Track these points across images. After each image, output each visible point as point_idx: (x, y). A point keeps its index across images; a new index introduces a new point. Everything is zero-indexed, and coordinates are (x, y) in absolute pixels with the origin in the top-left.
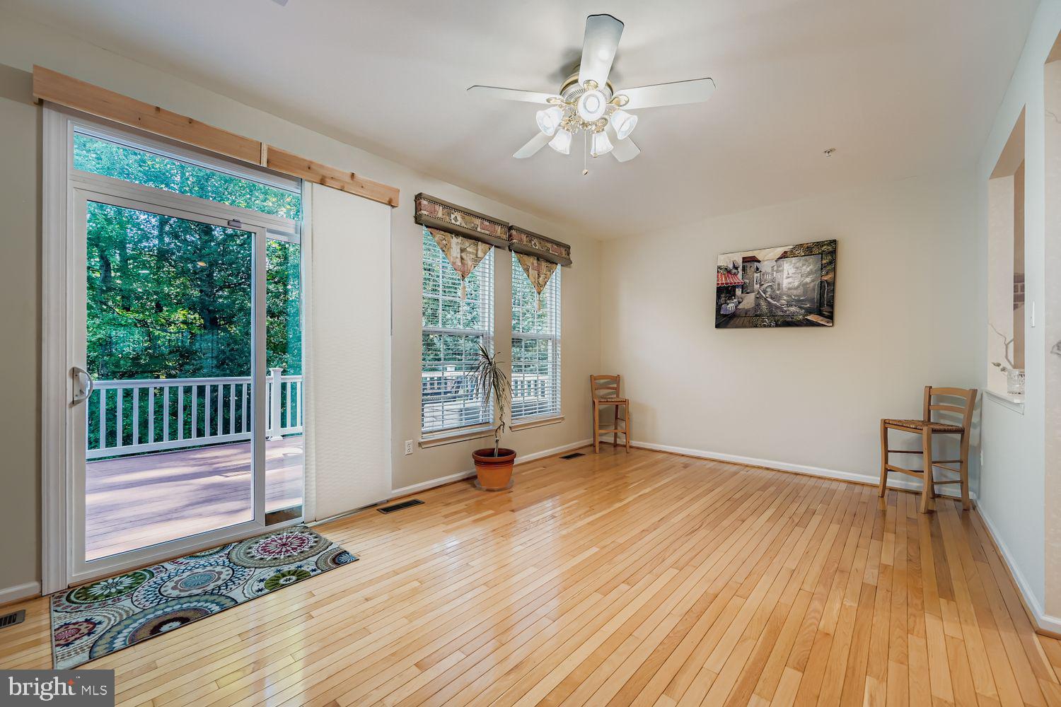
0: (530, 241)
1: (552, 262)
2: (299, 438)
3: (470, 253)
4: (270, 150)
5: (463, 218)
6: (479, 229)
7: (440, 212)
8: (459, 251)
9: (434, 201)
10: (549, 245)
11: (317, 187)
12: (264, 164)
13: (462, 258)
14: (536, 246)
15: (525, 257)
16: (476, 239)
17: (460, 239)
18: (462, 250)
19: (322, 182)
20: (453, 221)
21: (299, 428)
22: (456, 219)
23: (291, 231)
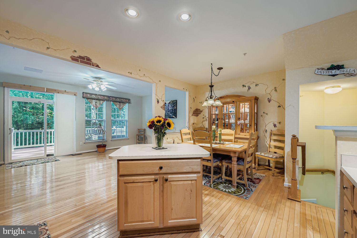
0: (116, 99)
1: (124, 103)
2: (53, 146)
3: (98, 103)
4: (47, 89)
5: (95, 96)
6: (100, 98)
7: (89, 95)
8: (95, 103)
9: (86, 93)
10: (123, 99)
11: (57, 94)
12: (46, 91)
13: (96, 104)
14: (118, 100)
15: (115, 103)
16: (100, 100)
17: (95, 100)
18: (96, 103)
19: (58, 93)
20: (92, 97)
21: (52, 144)
22: (93, 96)
23: (52, 102)
